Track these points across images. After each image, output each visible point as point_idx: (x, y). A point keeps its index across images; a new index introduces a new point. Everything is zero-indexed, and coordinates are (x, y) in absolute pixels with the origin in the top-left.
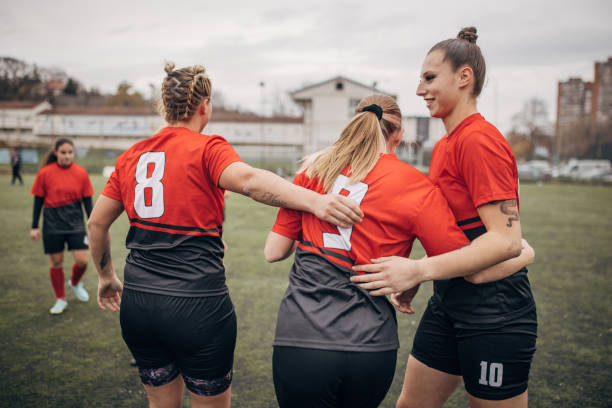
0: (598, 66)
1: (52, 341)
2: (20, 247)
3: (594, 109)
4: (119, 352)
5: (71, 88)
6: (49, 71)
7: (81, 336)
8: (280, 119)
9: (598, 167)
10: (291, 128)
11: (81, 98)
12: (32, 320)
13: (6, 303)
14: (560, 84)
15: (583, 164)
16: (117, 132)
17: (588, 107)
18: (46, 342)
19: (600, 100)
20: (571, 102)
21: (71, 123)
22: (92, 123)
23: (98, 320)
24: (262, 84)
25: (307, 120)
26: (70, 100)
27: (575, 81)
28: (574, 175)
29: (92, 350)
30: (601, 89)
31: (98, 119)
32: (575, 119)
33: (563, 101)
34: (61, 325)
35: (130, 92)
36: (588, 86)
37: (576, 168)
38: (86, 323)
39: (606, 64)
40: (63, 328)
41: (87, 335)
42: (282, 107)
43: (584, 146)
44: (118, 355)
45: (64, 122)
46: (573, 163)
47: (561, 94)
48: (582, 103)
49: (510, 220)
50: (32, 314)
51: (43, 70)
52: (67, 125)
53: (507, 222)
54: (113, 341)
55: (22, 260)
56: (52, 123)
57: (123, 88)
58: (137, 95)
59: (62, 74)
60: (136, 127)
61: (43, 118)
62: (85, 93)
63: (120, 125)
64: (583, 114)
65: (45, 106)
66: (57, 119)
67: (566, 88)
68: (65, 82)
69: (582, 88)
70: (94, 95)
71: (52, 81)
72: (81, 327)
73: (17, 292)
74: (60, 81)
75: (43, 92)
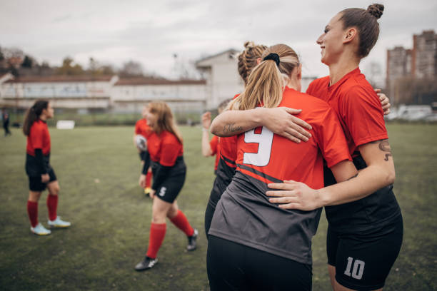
0: (415, 37)
1: (53, 274)
2: (6, 187)
3: (413, 68)
4: (114, 282)
5: (28, 62)
6: (10, 51)
7: (76, 268)
8: (185, 82)
9: (422, 111)
10: (194, 88)
11: (35, 70)
12: (30, 254)
13: (5, 238)
14: (389, 52)
15: (411, 109)
16: (64, 95)
17: (409, 67)
18: (48, 274)
19: (417, 62)
20: (396, 64)
21: (29, 89)
22: (45, 88)
23: (87, 252)
24: (175, 56)
25: (209, 82)
26: (27, 71)
27: (399, 49)
28: (405, 117)
29: (90, 281)
30: (418, 55)
31: (49, 85)
32: (400, 76)
33: (391, 63)
34: (57, 257)
35: (73, 65)
36: (408, 52)
37: (406, 112)
38: (78, 255)
39: (421, 36)
40: (59, 260)
41: (82, 267)
42: (187, 73)
43: (408, 95)
44: (114, 285)
45: (23, 88)
46: (403, 108)
47: (389, 58)
48: (404, 64)
49: (387, 155)
50: (30, 249)
51: (6, 49)
52: (26, 90)
53: (385, 157)
54: (106, 271)
55: (10, 199)
56: (16, 89)
57: (67, 62)
58: (78, 67)
59: (20, 52)
60: (78, 90)
61: (8, 86)
62: (37, 66)
63: (66, 89)
64: (405, 72)
65: (8, 76)
66: (19, 86)
67: (393, 54)
68: (22, 58)
69: (404, 54)
70: (45, 67)
71: (13, 58)
72: (74, 259)
73: (13, 228)
74: (19, 58)
75: (6, 66)
